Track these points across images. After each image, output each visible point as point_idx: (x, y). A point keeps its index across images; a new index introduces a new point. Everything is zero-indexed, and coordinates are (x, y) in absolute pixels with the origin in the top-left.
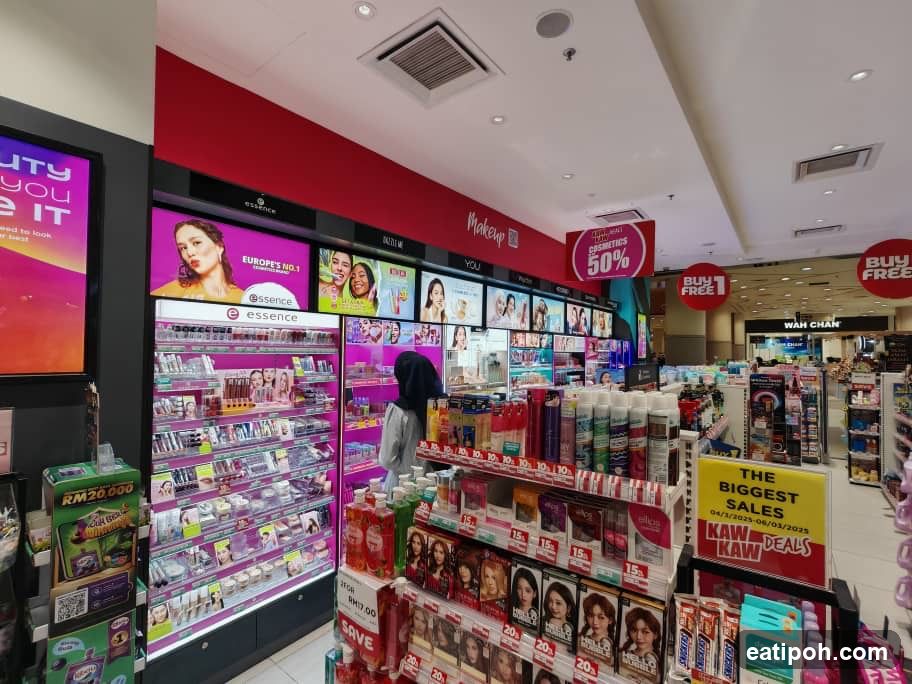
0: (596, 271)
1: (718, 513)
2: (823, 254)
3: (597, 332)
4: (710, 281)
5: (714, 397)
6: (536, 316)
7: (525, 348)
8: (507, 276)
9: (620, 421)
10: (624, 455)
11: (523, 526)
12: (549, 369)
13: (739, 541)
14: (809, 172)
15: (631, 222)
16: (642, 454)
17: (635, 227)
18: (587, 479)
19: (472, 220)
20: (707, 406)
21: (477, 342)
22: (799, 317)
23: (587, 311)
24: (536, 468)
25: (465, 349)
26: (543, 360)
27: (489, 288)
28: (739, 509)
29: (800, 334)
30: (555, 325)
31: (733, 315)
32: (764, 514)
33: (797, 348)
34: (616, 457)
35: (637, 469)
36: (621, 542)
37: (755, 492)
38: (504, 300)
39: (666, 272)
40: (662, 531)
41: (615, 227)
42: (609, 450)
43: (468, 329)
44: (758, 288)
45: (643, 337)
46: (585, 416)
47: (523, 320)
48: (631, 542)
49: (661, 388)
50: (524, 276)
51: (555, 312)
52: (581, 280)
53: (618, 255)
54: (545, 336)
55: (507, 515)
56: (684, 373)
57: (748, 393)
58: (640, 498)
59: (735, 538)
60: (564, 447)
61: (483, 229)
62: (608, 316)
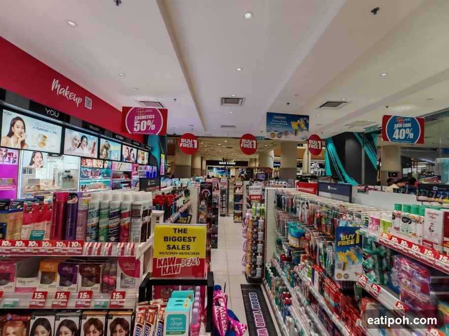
0: (138, 130)
1: (163, 253)
2: (230, 136)
3: (140, 161)
4: (191, 142)
5: (185, 193)
6: (102, 150)
7: (93, 168)
8: (81, 124)
9: (115, 209)
10: (117, 229)
11: (45, 288)
12: (109, 180)
13: (171, 265)
14: (225, 103)
15: (157, 108)
16: (127, 227)
17: (158, 110)
18: (91, 248)
19: (55, 84)
20: (180, 197)
21: (54, 163)
22: (224, 160)
23: (135, 150)
24: (55, 246)
25: (42, 167)
26: (105, 175)
27: (67, 130)
28: (172, 249)
29: (223, 167)
30: (115, 156)
31: (202, 158)
32: (182, 249)
33: (223, 172)
34: (111, 231)
35: (124, 236)
36: (111, 281)
37: (179, 239)
38: (79, 139)
39: (174, 136)
40: (136, 269)
41: (149, 109)
42: (108, 227)
43: (45, 155)
44: (210, 147)
45: (163, 165)
46: (94, 208)
47: (93, 151)
48: (119, 279)
49: (161, 189)
50: (94, 126)
51: (115, 149)
52: (130, 133)
53: (149, 123)
54: (107, 161)
55: (35, 283)
56: (175, 182)
57: (200, 189)
58: (122, 253)
59: (169, 264)
60: (79, 229)
61: (65, 93)
62: (146, 154)
